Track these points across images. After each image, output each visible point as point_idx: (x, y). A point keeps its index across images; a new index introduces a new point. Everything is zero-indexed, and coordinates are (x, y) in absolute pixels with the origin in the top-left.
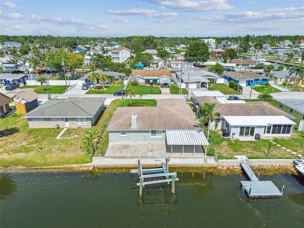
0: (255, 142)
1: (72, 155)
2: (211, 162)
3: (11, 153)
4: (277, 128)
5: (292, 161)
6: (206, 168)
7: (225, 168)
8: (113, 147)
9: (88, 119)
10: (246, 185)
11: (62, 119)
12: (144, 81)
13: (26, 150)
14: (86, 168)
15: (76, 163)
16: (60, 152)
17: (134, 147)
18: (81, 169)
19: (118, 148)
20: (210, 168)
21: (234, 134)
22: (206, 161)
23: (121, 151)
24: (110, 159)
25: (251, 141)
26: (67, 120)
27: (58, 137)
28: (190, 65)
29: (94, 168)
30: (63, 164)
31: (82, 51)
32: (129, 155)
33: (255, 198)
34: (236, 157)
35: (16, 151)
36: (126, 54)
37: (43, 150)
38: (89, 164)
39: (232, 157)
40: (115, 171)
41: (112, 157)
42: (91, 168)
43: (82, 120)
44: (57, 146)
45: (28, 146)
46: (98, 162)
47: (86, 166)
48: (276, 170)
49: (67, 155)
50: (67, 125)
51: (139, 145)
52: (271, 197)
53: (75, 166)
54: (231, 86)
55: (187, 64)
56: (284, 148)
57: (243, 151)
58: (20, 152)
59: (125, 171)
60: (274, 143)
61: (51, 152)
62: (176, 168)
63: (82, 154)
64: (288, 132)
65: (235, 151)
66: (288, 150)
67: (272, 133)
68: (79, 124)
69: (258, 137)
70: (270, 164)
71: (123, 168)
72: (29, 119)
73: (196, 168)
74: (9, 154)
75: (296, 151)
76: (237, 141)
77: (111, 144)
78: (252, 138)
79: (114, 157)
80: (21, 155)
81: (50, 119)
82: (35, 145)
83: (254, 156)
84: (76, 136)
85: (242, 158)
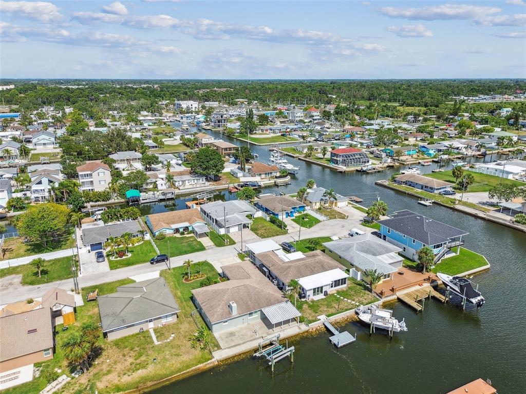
0: (325, 299)
1: (191, 357)
2: (304, 327)
3: (129, 374)
4: (337, 283)
5: (353, 310)
6: (301, 334)
7: (314, 330)
8: (220, 337)
9: (173, 314)
10: (334, 339)
11: (147, 322)
12: (172, 231)
13: (143, 366)
14: (212, 365)
15: (200, 362)
16: (176, 357)
17: (239, 332)
18: (208, 366)
19: (227, 337)
20: (304, 333)
22: (300, 328)
23: (232, 340)
24: (227, 350)
25: (322, 299)
26: (151, 321)
27: (156, 343)
28: (201, 180)
29: (218, 362)
30: (188, 367)
32: (240, 342)
33: (341, 347)
34: (319, 317)
35: (133, 370)
36: (104, 175)
38: (213, 360)
39: (316, 319)
40: (235, 358)
41: (228, 348)
42: (216, 363)
43: (166, 316)
44: (167, 352)
45: (138, 361)
46: (219, 356)
47: (211, 363)
48: (347, 320)
49: (185, 358)
50: (151, 325)
51: (241, 328)
52: (350, 343)
53: (200, 366)
54: (273, 221)
55: (197, 180)
56: (346, 299)
57: (321, 311)
58: (138, 369)
59: (244, 356)
60: (338, 296)
61: (167, 360)
63: (197, 353)
64: (345, 283)
65: (316, 313)
66: (349, 301)
67: (335, 287)
68: (164, 321)
69: (326, 294)
70: (341, 317)
71: (240, 354)
72: (110, 332)
73: (294, 336)
74: (129, 376)
75: (354, 300)
76: (313, 301)
77: (216, 335)
78: (321, 296)
79: (230, 347)
80: (141, 373)
81: (133, 325)
82: (143, 358)
83: (330, 313)
84: (173, 335)
85: (323, 318)
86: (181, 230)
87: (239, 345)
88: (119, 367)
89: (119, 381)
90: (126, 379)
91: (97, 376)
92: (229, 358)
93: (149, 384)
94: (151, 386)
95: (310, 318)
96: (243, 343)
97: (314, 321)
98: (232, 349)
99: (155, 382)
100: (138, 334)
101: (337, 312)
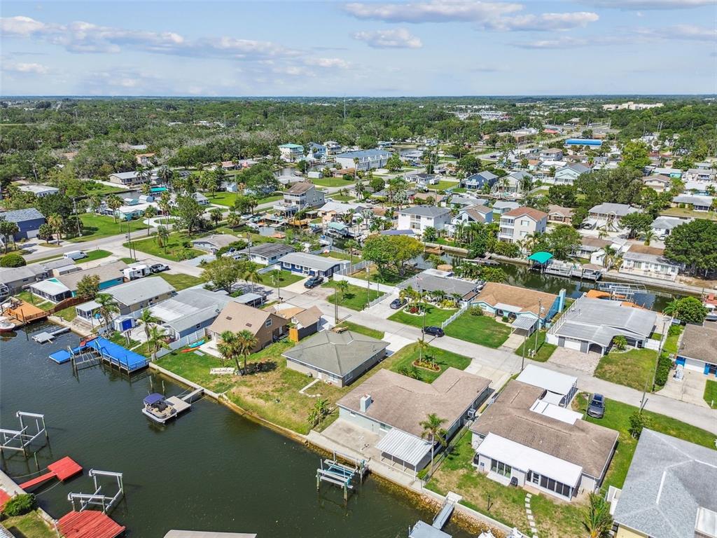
1: (298, 419)
2: (417, 486)
4: (548, 482)
6: (409, 491)
7: (427, 501)
8: (338, 424)
9: (339, 378)
10: (420, 527)
11: (316, 369)
12: (494, 311)
13: (267, 398)
14: (300, 439)
15: (297, 430)
16: (291, 411)
17: (358, 434)
18: (297, 438)
19: (340, 429)
20: (413, 493)
21: (483, 464)
22: (412, 483)
23: (341, 434)
24: (324, 438)
26: (320, 371)
27: (301, 392)
28: (670, 269)
29: (307, 442)
30: (286, 425)
31: (483, 181)
32: (341, 442)
34: (451, 494)
35: (260, 396)
36: (528, 224)
37: (280, 403)
38: (304, 436)
39: (445, 492)
42: (304, 441)
43: (334, 376)
44: (293, 403)
45: (271, 393)
46: (313, 437)
47: (301, 437)
49: (294, 417)
50: (320, 376)
53: (293, 432)
55: (662, 266)
56: (529, 511)
57: (467, 491)
58: (261, 398)
60: (528, 500)
61: (284, 408)
62: (379, 477)
64: (566, 494)
65: (459, 487)
66: (531, 517)
67: (541, 485)
68: (331, 379)
69: (515, 481)
70: (481, 521)
72: (288, 359)
73: (399, 486)
74: (253, 398)
75: (538, 522)
76: (482, 476)
77: (338, 421)
78: (505, 481)
79: (328, 438)
80: (260, 402)
81: (305, 365)
82: (276, 394)
83: (473, 503)
84: (319, 395)
85: (453, 498)
86: (506, 315)
87: (339, 444)
88: (259, 388)
89: (245, 396)
90: (249, 399)
91: (244, 383)
92: (319, 448)
93: (255, 415)
94: (253, 417)
95: (440, 486)
96: (343, 446)
97: (439, 492)
98: (330, 441)
99: (258, 417)
100: (306, 376)
101: (485, 510)
